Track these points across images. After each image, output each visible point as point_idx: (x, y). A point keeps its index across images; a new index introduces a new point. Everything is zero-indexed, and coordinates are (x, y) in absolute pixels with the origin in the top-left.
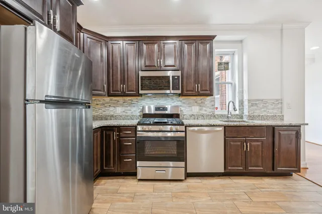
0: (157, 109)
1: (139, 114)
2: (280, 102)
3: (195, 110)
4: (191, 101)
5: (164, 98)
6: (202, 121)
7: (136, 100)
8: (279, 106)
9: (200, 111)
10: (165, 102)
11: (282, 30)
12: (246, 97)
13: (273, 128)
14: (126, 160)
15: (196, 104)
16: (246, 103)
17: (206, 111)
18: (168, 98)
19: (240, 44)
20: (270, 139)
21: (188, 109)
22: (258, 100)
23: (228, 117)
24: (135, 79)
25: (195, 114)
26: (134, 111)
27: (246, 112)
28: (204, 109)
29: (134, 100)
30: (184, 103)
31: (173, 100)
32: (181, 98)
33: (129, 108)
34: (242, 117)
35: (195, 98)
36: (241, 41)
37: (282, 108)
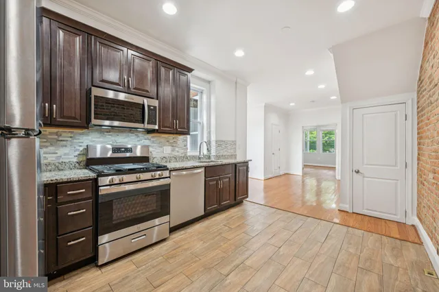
0: (116, 150)
1: (75, 160)
2: (234, 143)
3: (167, 150)
4: (163, 140)
5: (125, 134)
6: (176, 163)
7: (70, 135)
8: (234, 146)
9: (173, 153)
10: (126, 140)
11: (236, 83)
12: (213, 138)
13: (235, 165)
14: (72, 243)
15: (167, 143)
16: (213, 144)
17: (179, 152)
18: (130, 134)
19: (208, 85)
20: (234, 174)
21: (159, 150)
22: (222, 141)
23: (200, 158)
24: (78, 98)
25: (167, 155)
26: (65, 154)
27: (213, 152)
28: (177, 149)
29: (64, 134)
30: (153, 142)
31: (138, 136)
32: (149, 136)
33: (51, 149)
34: (209, 157)
35: (166, 136)
36: (209, 82)
37: (235, 148)
